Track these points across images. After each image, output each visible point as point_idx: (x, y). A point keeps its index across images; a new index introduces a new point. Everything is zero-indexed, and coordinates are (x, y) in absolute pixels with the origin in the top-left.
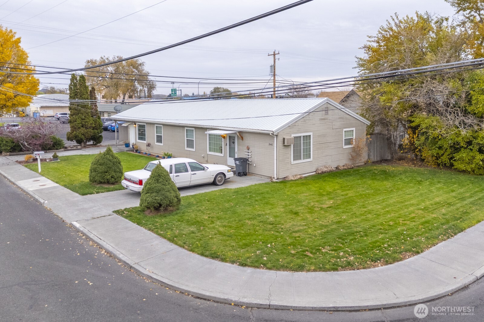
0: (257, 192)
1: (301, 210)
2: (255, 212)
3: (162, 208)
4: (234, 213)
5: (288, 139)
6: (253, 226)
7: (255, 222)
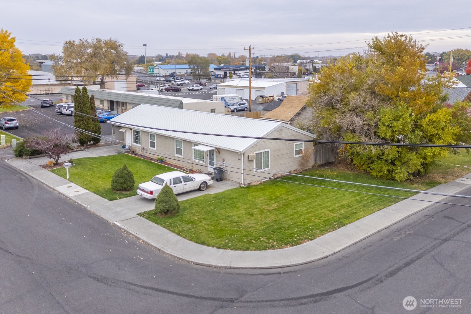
0: (229, 197)
1: (255, 212)
2: (226, 214)
3: (169, 213)
4: (214, 215)
5: (251, 156)
6: (225, 224)
7: (226, 221)
